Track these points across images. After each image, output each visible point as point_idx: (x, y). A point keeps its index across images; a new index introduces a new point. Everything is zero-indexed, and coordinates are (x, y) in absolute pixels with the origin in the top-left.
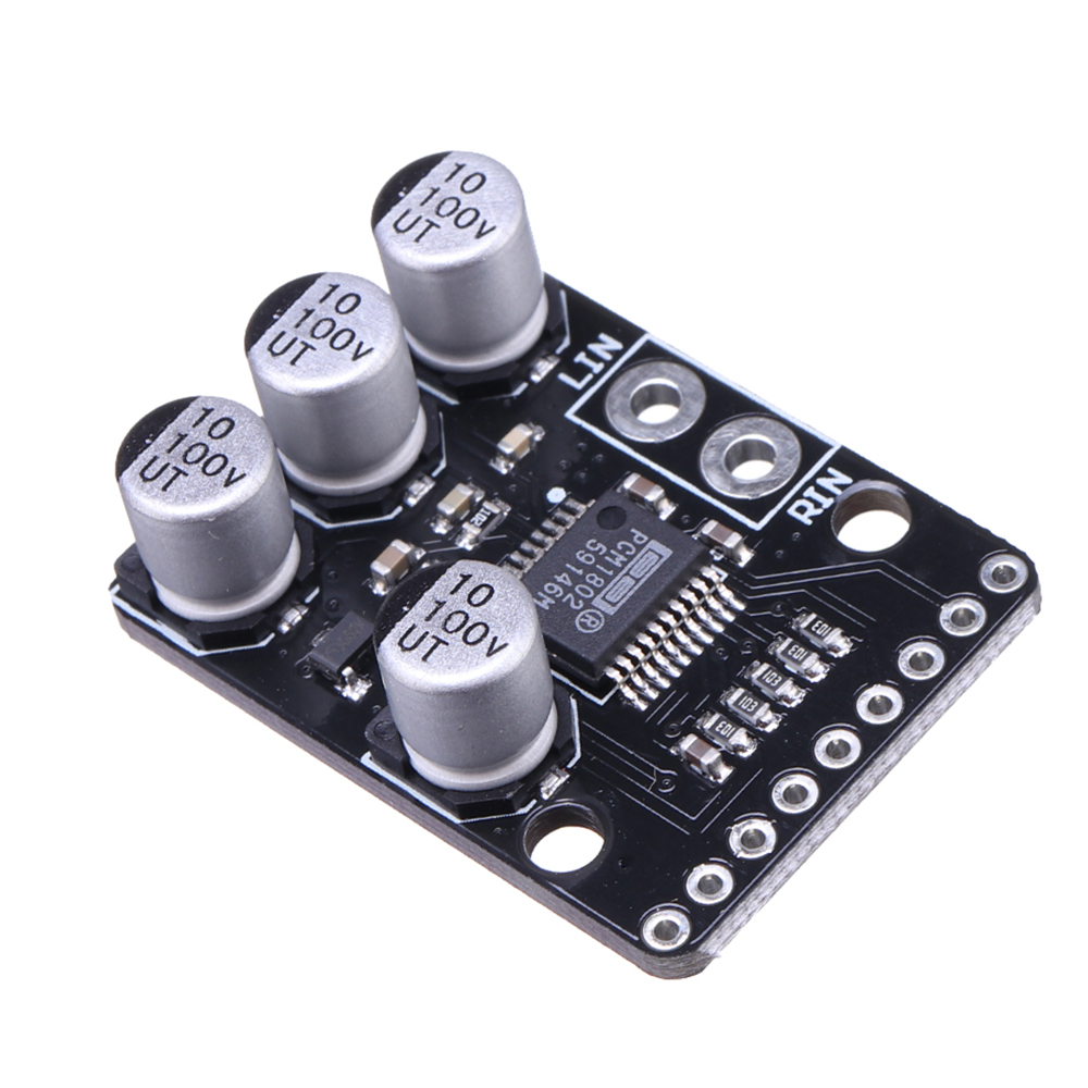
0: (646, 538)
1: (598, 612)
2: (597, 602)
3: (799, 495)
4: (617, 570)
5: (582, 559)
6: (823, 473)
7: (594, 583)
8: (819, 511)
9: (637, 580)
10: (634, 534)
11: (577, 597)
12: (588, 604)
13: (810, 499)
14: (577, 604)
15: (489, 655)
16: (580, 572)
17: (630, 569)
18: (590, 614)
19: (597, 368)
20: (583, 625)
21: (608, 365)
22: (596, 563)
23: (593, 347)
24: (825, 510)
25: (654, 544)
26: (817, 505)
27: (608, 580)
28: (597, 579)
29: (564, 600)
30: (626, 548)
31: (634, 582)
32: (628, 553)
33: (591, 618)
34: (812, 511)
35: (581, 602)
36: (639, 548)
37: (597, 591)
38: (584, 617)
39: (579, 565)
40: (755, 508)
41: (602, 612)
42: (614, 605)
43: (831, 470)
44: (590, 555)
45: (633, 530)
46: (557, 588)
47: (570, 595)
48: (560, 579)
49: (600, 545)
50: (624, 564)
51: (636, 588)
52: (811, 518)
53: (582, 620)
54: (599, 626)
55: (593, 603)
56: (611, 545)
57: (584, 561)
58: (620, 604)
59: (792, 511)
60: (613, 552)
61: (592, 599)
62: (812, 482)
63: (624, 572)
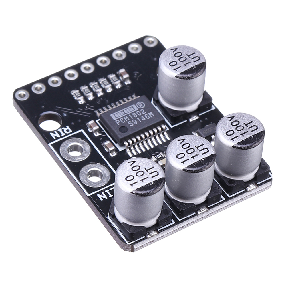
0: (116, 121)
1: (138, 106)
2: (136, 109)
3: (67, 135)
4: (128, 116)
5: (136, 122)
6: (57, 138)
7: (135, 114)
8: (63, 128)
9: (123, 111)
10: (119, 123)
11: (141, 112)
12: (139, 110)
13: (64, 133)
14: (142, 111)
15: (177, 49)
16: (138, 118)
17: (124, 114)
18: (140, 107)
19: (107, 191)
20: (143, 105)
21: (104, 191)
22: (133, 119)
23: (106, 198)
24: (61, 128)
25: (114, 119)
26: (63, 130)
27: (131, 114)
28: (134, 115)
29: (145, 113)
30: (123, 121)
31: (124, 111)
32: (123, 119)
33: (140, 106)
34: (65, 129)
35: (141, 111)
36: (119, 119)
37: (135, 112)
38: (142, 107)
39: (138, 121)
40: (81, 136)
41: (136, 106)
42: (132, 107)
43: (55, 138)
44: (134, 122)
45: (119, 124)
46: (146, 117)
47: (143, 113)
48: (144, 119)
49: (130, 124)
50: (125, 116)
51: (124, 109)
52: (66, 127)
53: (142, 106)
54: (139, 103)
55: (138, 109)
56: (126, 123)
57: (135, 121)
58: (130, 106)
59: (71, 131)
60: (127, 121)
61: (137, 110)
62: (61, 137)
63: (126, 115)
